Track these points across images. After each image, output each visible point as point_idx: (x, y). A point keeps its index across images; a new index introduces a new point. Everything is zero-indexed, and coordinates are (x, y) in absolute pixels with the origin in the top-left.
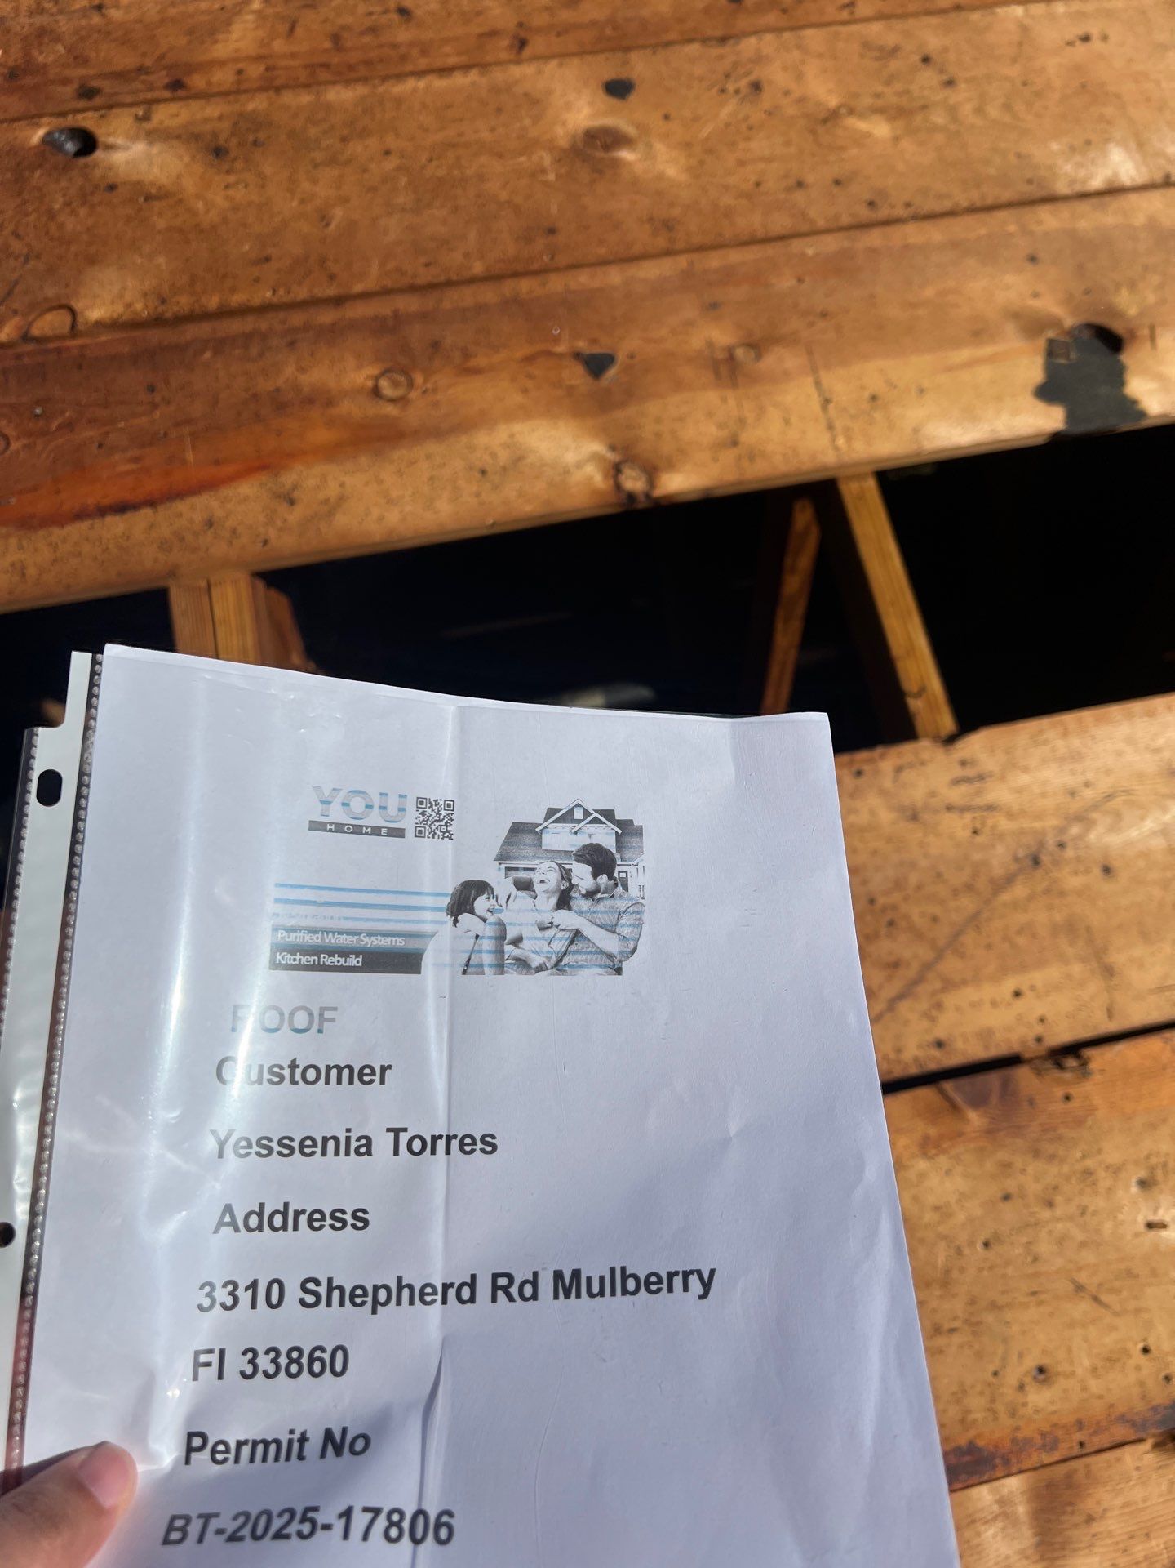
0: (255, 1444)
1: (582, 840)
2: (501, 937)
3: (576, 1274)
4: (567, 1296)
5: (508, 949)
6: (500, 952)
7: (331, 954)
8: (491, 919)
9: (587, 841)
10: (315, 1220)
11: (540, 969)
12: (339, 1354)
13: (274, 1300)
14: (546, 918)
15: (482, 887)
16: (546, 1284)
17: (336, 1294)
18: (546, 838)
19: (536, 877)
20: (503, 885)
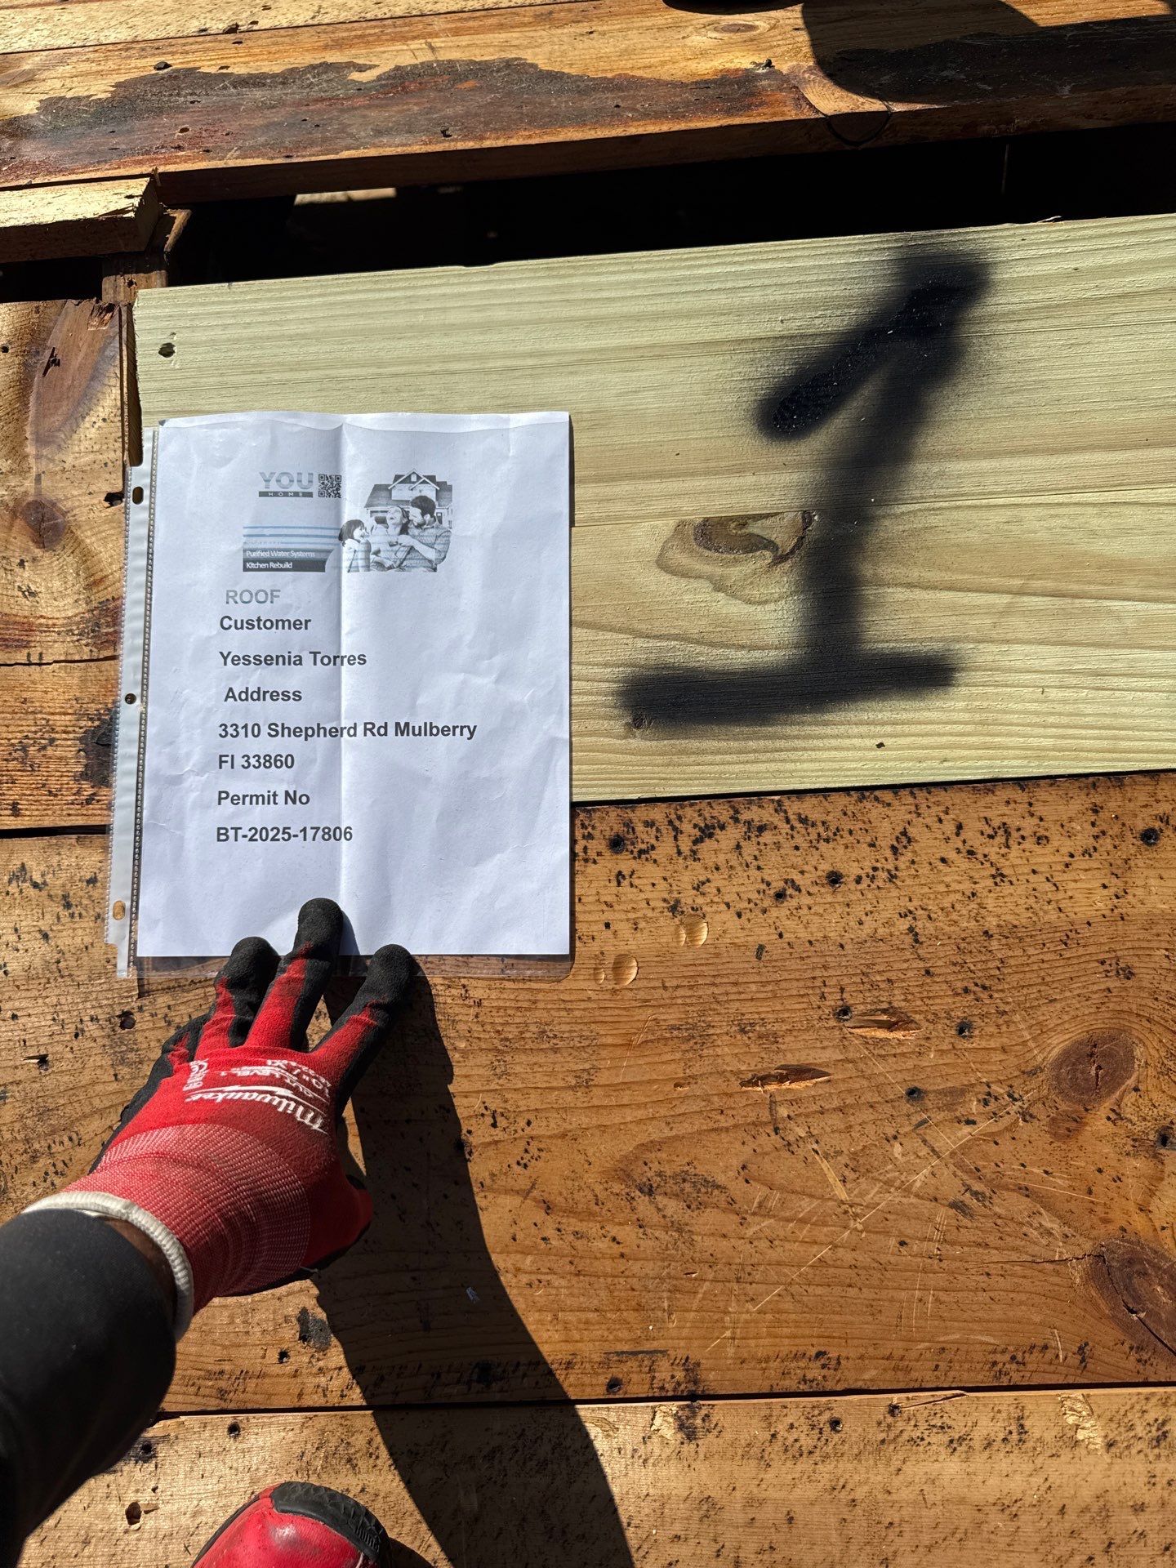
0: (252, 796)
2: (368, 551)
3: (407, 724)
4: (402, 734)
5: (372, 557)
6: (367, 559)
7: (275, 562)
8: (363, 540)
9: (418, 495)
10: (274, 696)
11: (390, 568)
12: (289, 759)
13: (256, 733)
14: (394, 540)
15: (356, 523)
16: (391, 730)
17: (286, 731)
18: (393, 492)
19: (388, 516)
20: (369, 521)
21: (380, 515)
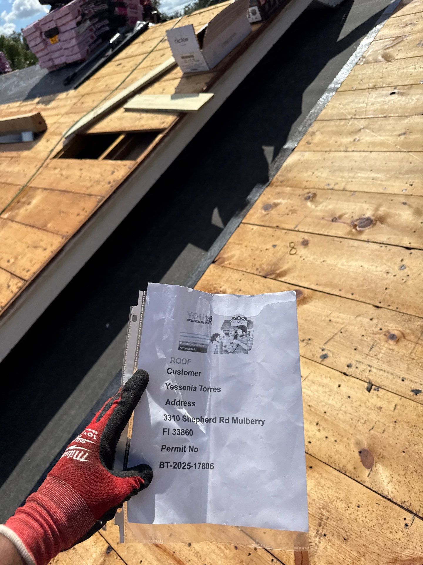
0: (175, 448)
1: (240, 324)
3: (237, 418)
4: (235, 423)
5: (224, 348)
6: (221, 349)
7: (191, 348)
8: (220, 342)
10: (185, 404)
11: (230, 352)
12: (191, 431)
13: (178, 419)
14: (232, 341)
16: (231, 420)
18: (232, 323)
19: (230, 333)
20: (222, 334)
21: (226, 332)
